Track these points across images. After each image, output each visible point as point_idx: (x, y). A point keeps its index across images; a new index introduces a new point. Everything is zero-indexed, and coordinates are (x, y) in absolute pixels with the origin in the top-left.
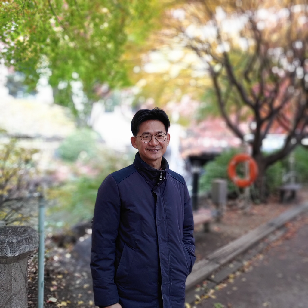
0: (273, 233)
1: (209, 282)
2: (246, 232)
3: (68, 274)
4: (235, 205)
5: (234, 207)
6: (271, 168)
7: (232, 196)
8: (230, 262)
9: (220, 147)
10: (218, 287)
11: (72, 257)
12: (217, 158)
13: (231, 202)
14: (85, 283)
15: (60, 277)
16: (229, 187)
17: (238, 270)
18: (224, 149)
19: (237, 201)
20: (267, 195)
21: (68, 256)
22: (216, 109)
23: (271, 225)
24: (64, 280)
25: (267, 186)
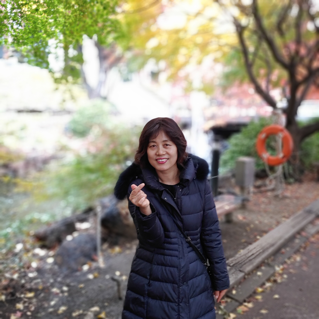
0: (312, 222)
1: (229, 300)
2: (278, 223)
3: (43, 290)
4: (265, 185)
5: (263, 189)
6: (308, 140)
7: (261, 175)
8: (258, 268)
9: (247, 116)
10: (241, 309)
11: (55, 263)
12: (243, 129)
13: (259, 183)
14: (63, 304)
15: (31, 295)
16: (258, 165)
17: (268, 280)
18: (252, 118)
19: (267, 182)
20: (302, 172)
21: (50, 260)
22: (243, 72)
23: (309, 212)
24: (34, 300)
25: (302, 162)
